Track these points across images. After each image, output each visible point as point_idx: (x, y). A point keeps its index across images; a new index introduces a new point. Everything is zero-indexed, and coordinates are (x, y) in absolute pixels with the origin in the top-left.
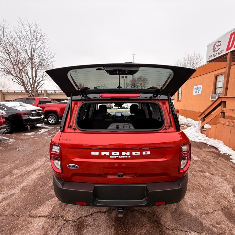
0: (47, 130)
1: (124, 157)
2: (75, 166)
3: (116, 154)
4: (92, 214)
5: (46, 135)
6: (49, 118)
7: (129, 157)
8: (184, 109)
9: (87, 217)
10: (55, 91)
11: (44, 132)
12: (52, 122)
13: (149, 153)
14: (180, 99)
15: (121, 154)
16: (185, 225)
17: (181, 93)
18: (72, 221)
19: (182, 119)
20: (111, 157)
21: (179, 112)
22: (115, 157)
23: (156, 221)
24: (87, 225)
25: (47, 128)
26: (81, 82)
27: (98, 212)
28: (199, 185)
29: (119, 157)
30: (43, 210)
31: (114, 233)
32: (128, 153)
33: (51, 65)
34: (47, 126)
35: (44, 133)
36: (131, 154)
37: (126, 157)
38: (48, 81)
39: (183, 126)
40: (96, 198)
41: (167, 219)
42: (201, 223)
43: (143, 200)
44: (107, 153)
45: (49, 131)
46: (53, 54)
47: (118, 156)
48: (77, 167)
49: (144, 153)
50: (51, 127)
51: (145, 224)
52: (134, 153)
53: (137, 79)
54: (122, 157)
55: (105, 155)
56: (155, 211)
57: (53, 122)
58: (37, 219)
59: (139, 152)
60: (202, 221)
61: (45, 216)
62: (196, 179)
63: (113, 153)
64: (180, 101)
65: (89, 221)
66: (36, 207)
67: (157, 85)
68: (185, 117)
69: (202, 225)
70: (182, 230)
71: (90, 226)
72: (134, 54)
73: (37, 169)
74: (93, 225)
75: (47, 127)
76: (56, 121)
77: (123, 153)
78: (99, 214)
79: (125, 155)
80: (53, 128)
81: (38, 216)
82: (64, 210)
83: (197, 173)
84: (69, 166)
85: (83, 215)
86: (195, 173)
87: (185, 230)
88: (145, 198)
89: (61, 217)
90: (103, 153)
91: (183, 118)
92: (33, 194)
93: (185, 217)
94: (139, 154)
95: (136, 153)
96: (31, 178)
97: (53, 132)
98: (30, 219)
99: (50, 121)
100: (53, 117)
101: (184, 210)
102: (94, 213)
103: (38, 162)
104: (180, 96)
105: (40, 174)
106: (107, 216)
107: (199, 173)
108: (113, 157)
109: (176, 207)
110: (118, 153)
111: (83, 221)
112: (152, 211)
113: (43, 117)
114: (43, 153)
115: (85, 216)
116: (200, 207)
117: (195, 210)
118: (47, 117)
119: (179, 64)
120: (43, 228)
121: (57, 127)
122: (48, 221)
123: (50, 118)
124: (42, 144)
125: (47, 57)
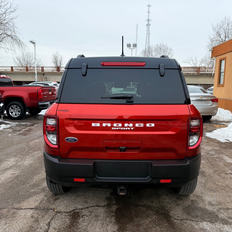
0: (9, 126)
1: (126, 129)
2: (73, 139)
3: (118, 125)
4: (87, 208)
5: (10, 133)
6: (10, 109)
7: (132, 129)
8: (228, 98)
9: (82, 209)
10: (12, 67)
11: (4, 129)
12: (14, 114)
13: (153, 125)
14: (222, 82)
15: (123, 126)
16: (197, 217)
17: (224, 72)
18: (65, 212)
19: (225, 114)
20: (113, 128)
21: (217, 102)
22: (117, 128)
23: (164, 214)
24: (84, 215)
25: (9, 124)
26: (57, 53)
27: (95, 206)
28: (225, 186)
29: (122, 128)
30: (28, 204)
31: (115, 221)
32: (131, 125)
33: (11, 24)
34: (6, 121)
35: (6, 130)
36: (134, 126)
37: (129, 129)
38: (6, 49)
39: (223, 124)
40: (96, 175)
41: (177, 213)
42: (217, 215)
43: (147, 178)
44: (109, 125)
45: (13, 127)
46: (14, 6)
47: (120, 128)
48: (75, 140)
49: (148, 125)
50: (13, 122)
51: (151, 216)
52: (137, 125)
53: (153, 49)
54: (124, 128)
55: (107, 126)
56: (164, 207)
57: (16, 115)
58: (23, 211)
59: (143, 124)
60: (218, 214)
61: (32, 209)
62: (224, 181)
63: (115, 125)
64: (223, 86)
65: (85, 212)
66: (19, 202)
67: (189, 59)
68: (229, 111)
69: (218, 217)
70: (193, 221)
71: (87, 216)
72: (149, 6)
73: (8, 169)
74: (90, 216)
75: (8, 122)
76: (21, 113)
77: (126, 125)
78: (96, 207)
79: (128, 127)
80: (17, 123)
81: (23, 208)
82: (53, 204)
83: (226, 176)
84: (67, 139)
85: (78, 208)
86: (224, 175)
87: (196, 220)
88: (149, 176)
89: (51, 209)
90: (104, 125)
91: (226, 112)
92: (12, 191)
93: (199, 211)
94: (143, 126)
95: (139, 125)
96: (3, 177)
97: (18, 128)
98: (15, 210)
99: (12, 113)
100: (17, 107)
101: (199, 206)
102: (90, 207)
103: (8, 162)
104: (222, 78)
105: (15, 174)
106: (106, 209)
107: (230, 175)
108: (115, 129)
109: (190, 204)
110: (120, 125)
111: (78, 212)
112: (161, 206)
113: (3, 106)
114: (11, 153)
115: (79, 209)
116: (220, 203)
117: (213, 206)
118: (7, 107)
119: (226, 24)
120: (32, 217)
121: (24, 122)
122: (37, 212)
123: (12, 108)
124: (6, 142)
125: (4, 10)
